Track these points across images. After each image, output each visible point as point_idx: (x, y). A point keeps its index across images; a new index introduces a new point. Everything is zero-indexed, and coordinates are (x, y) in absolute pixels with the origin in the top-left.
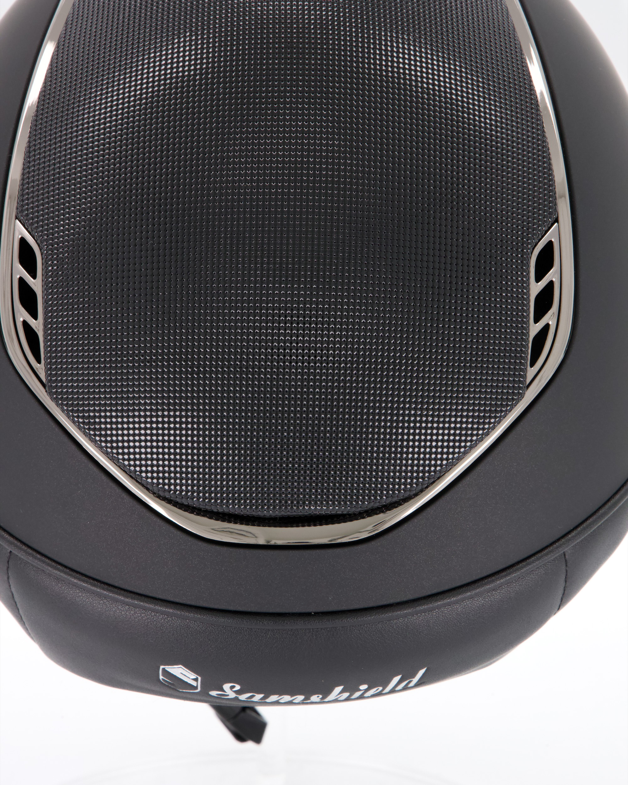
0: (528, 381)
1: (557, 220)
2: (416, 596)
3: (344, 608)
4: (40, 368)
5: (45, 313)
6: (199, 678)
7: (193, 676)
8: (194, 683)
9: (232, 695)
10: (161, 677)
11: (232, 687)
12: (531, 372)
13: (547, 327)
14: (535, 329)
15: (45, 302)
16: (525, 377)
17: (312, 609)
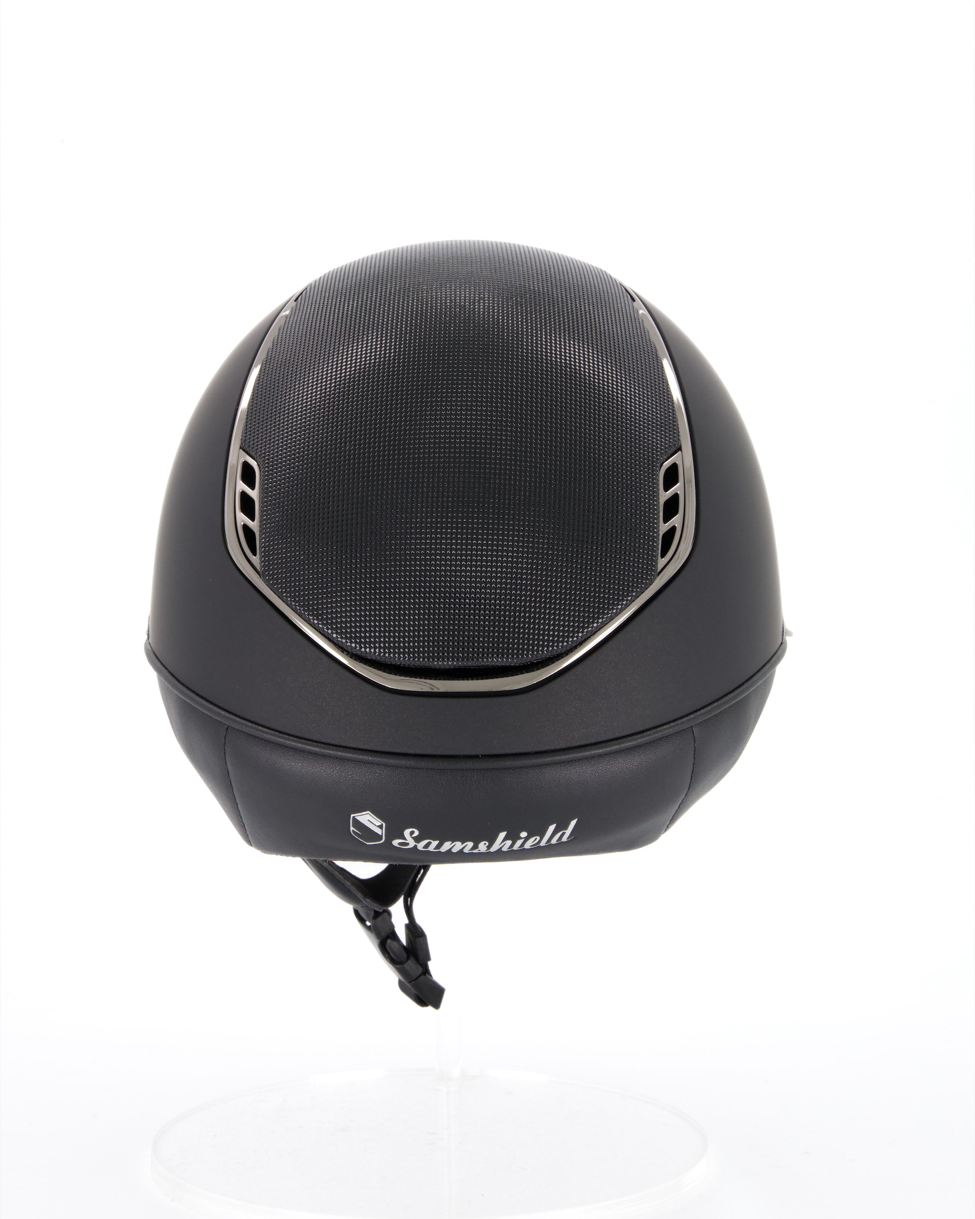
0: (659, 571)
1: (680, 449)
2: (569, 745)
3: (507, 751)
4: (255, 560)
5: (261, 516)
6: (384, 824)
7: (378, 822)
8: (378, 831)
9: (412, 843)
10: (352, 828)
11: (412, 833)
12: (662, 562)
13: (673, 530)
14: (664, 528)
15: (261, 507)
16: (656, 566)
17: (479, 751)
